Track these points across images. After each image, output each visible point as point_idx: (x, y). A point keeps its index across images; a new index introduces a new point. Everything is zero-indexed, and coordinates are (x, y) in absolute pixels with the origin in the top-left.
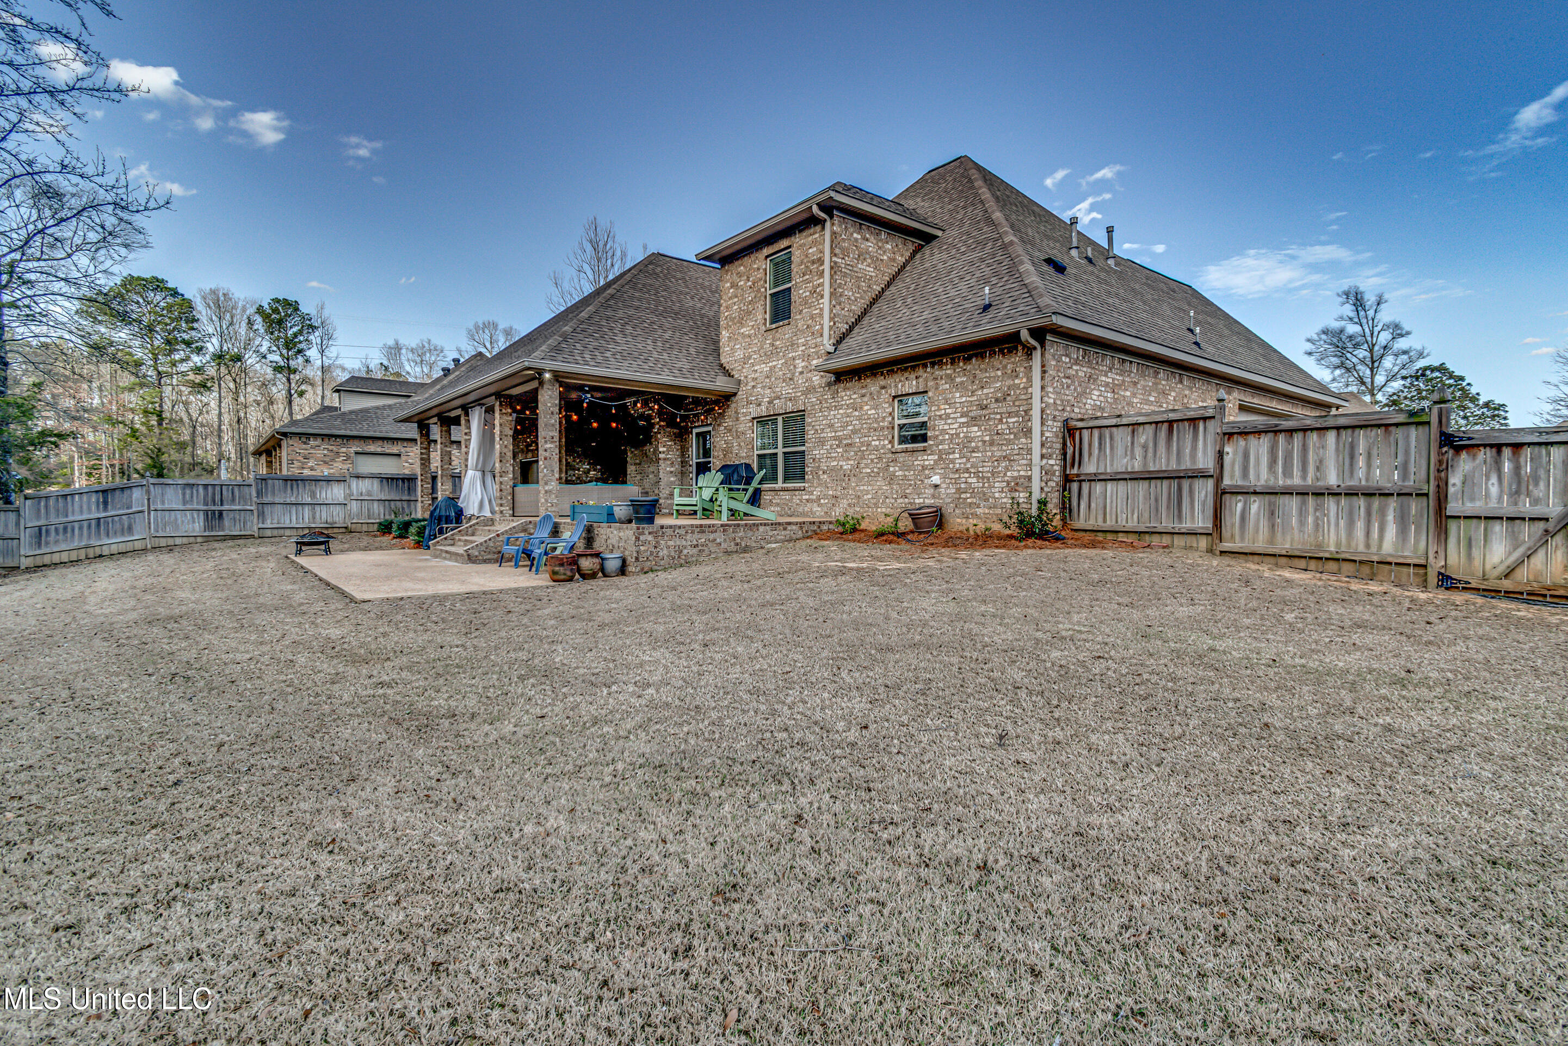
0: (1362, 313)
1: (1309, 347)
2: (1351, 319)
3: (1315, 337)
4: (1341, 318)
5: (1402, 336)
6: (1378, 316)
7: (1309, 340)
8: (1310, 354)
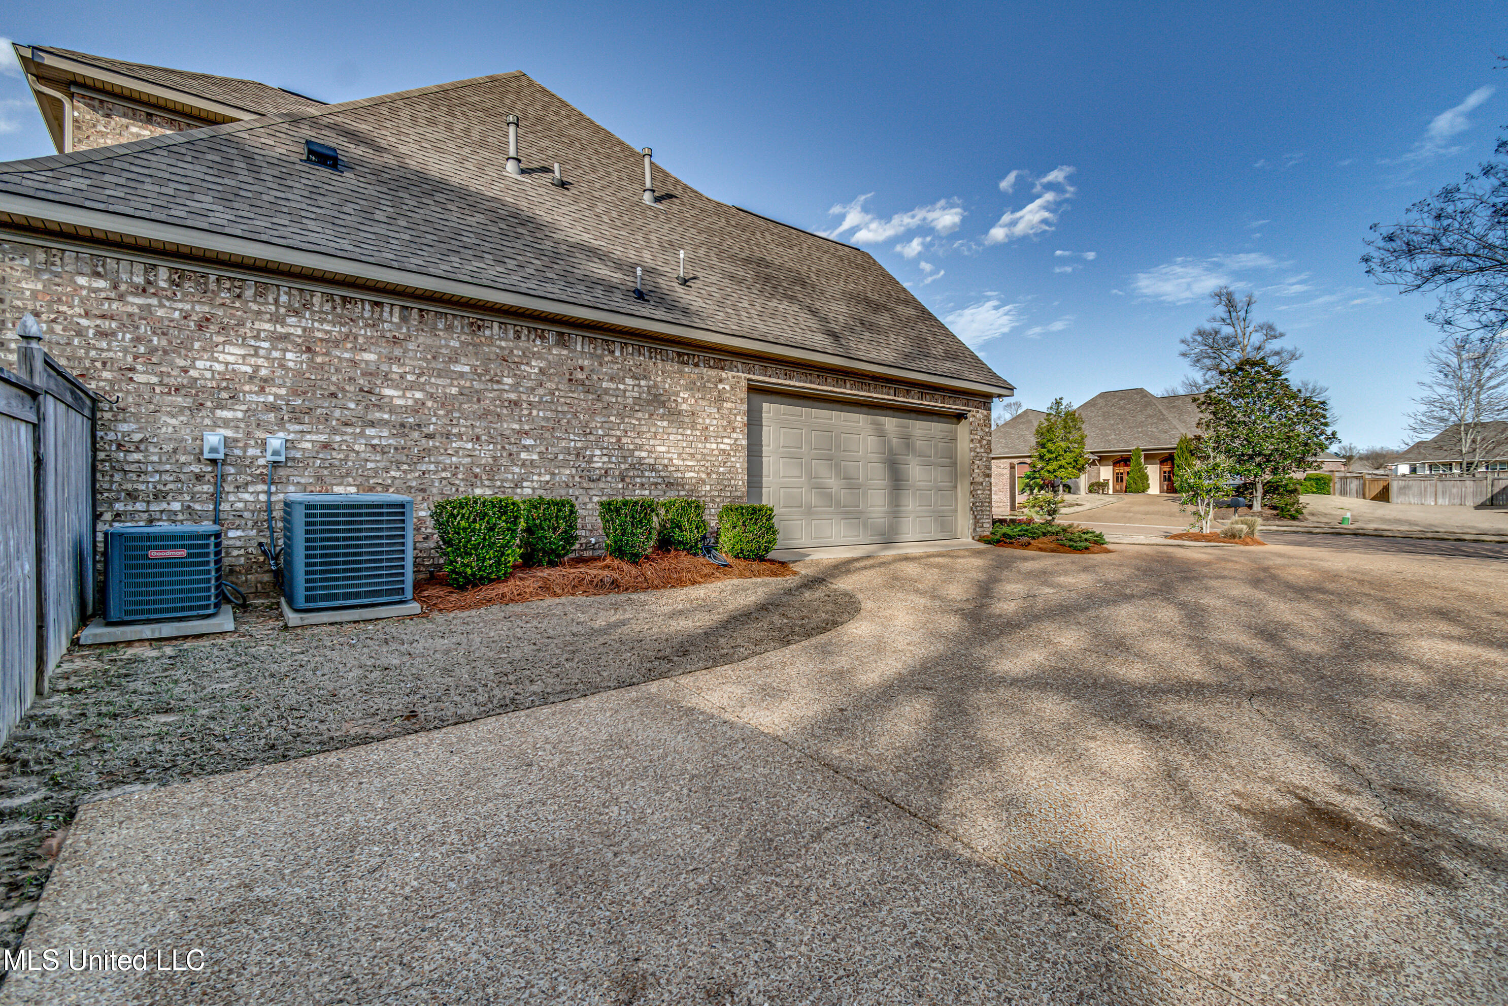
0: (1234, 314)
1: (1183, 348)
2: (1223, 320)
3: (1189, 337)
4: (1214, 319)
5: (1275, 337)
6: (1249, 316)
7: (1183, 342)
8: (1184, 355)
